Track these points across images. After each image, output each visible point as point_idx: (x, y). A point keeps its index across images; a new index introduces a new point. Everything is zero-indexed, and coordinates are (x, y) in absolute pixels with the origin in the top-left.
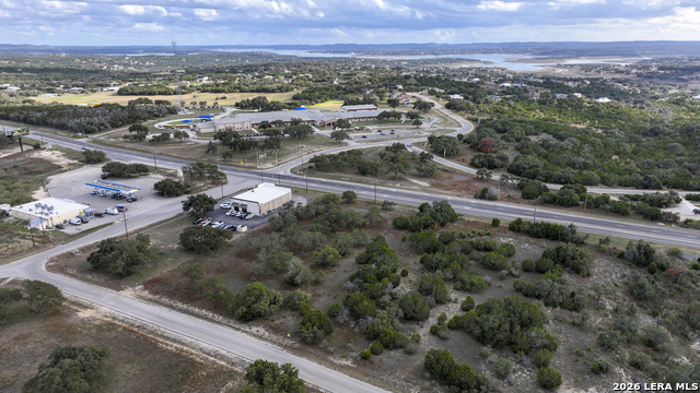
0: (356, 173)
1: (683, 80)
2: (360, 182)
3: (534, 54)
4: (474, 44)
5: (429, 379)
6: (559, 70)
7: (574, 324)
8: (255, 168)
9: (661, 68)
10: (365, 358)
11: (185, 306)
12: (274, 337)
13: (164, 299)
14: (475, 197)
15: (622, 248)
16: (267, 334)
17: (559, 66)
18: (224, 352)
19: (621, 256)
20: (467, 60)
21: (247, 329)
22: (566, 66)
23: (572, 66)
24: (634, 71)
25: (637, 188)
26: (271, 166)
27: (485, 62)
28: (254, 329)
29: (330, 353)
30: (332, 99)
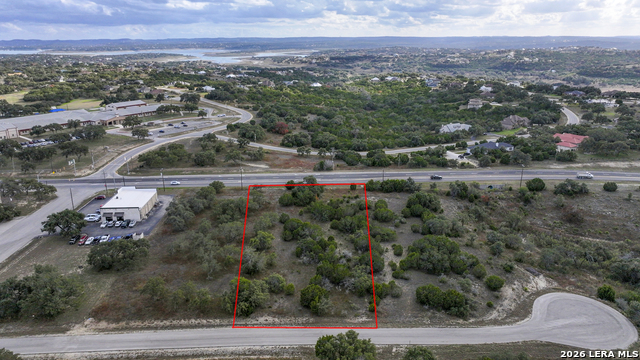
0: (193, 166)
1: (350, 67)
2: (202, 173)
3: (227, 48)
4: (169, 40)
5: (428, 310)
6: (256, 63)
7: (467, 245)
8: (73, 176)
9: (332, 58)
10: (372, 310)
11: (168, 323)
12: (287, 320)
13: (133, 324)
14: (315, 170)
15: (448, 189)
16: (276, 320)
17: (254, 59)
18: (258, 348)
19: (448, 194)
20: (171, 55)
21: (254, 322)
22: (260, 58)
23: (265, 58)
24: (314, 61)
25: (409, 147)
26: (89, 172)
27: (187, 56)
28: (262, 320)
29: (344, 316)
30: (76, 98)
